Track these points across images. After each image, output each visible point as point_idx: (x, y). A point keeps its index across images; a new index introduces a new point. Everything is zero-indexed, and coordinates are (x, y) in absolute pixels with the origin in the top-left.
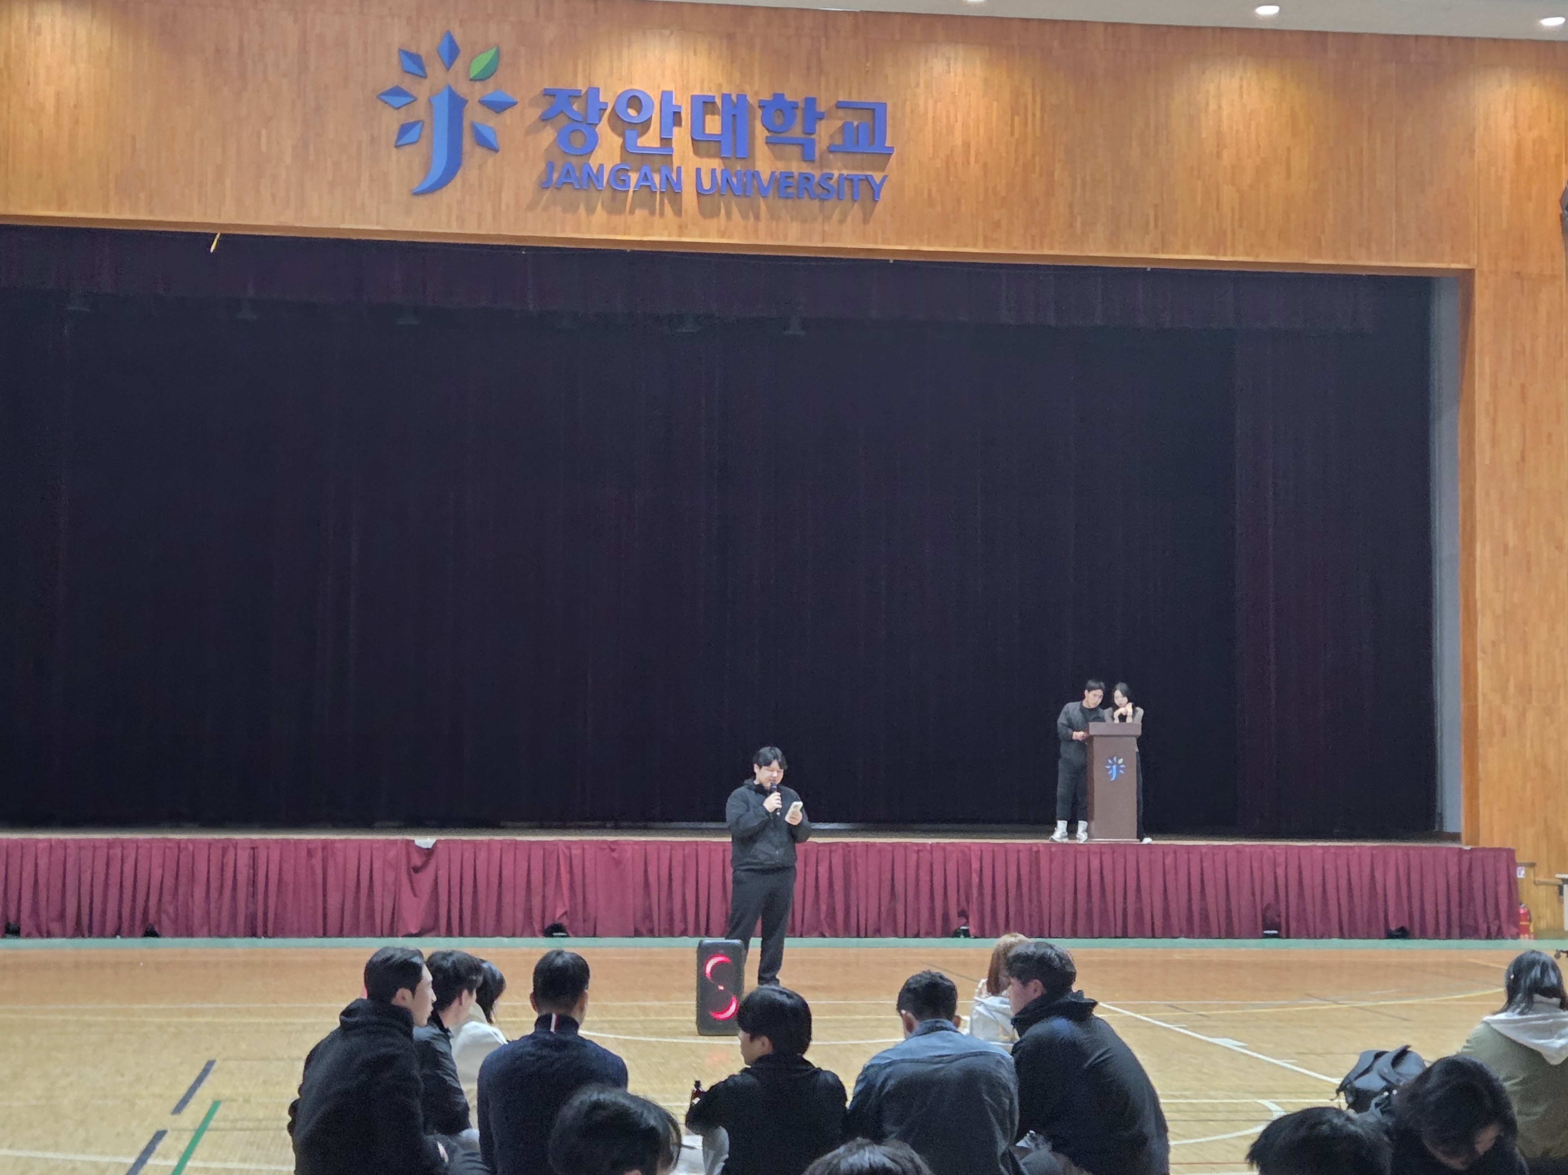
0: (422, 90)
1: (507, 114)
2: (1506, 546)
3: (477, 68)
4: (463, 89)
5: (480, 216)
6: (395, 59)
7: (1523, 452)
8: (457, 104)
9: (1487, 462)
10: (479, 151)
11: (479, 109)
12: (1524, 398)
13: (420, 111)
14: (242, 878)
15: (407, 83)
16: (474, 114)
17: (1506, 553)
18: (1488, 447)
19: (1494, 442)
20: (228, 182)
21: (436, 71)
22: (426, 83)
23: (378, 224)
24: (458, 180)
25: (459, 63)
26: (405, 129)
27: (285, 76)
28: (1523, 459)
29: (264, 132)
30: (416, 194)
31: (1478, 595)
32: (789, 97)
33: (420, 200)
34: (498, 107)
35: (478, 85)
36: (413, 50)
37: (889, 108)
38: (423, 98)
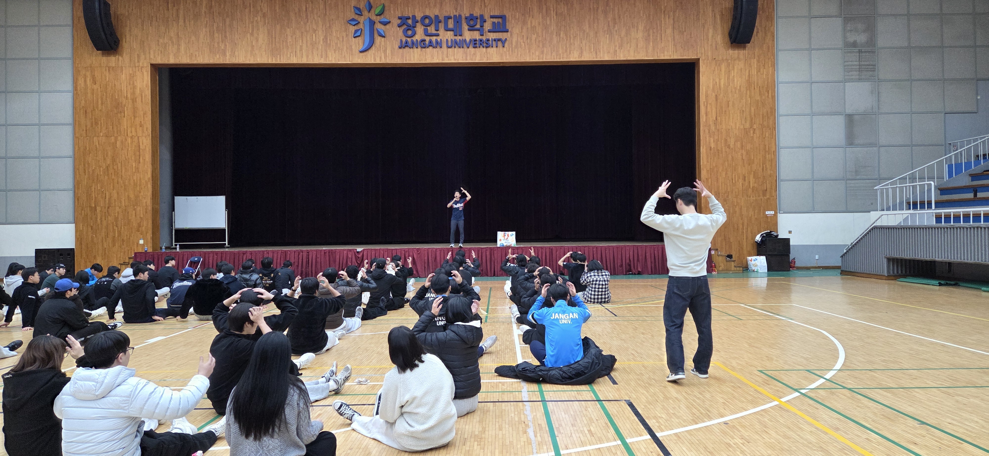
0: (361, 19)
1: (388, 26)
2: (711, 147)
3: (377, 11)
4: (374, 18)
5: (381, 58)
6: (353, 10)
7: (716, 117)
8: (372, 23)
9: (704, 120)
10: (379, 38)
11: (379, 24)
12: (717, 100)
13: (361, 26)
14: (305, 261)
15: (356, 17)
16: (379, 26)
17: (711, 150)
18: (704, 116)
19: (707, 114)
20: (304, 51)
21: (365, 13)
22: (363, 17)
23: (349, 61)
24: (373, 47)
25: (372, 10)
26: (356, 31)
27: (320, 17)
28: (716, 119)
29: (314, 35)
30: (361, 52)
31: (701, 164)
32: (475, 15)
33: (362, 54)
34: (385, 24)
35: (378, 17)
36: (358, 7)
37: (507, 16)
38: (362, 22)
